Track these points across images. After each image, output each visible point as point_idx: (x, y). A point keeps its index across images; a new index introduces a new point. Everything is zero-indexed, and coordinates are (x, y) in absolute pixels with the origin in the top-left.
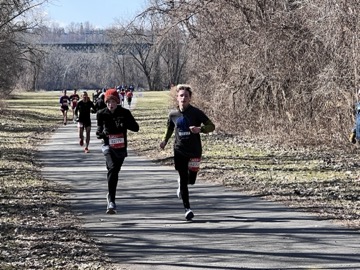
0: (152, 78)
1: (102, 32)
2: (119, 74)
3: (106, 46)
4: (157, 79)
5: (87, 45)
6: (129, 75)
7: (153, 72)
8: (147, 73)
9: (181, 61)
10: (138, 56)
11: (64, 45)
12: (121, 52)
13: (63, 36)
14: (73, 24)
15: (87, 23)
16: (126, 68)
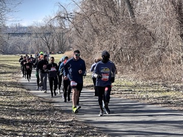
0: (51, 49)
1: (26, 28)
2: (36, 47)
3: (30, 34)
4: (53, 49)
5: (19, 34)
6: (40, 47)
7: (51, 46)
8: (48, 47)
10: (44, 39)
11: (9, 34)
12: (37, 37)
13: (8, 30)
14: (12, 24)
15: (19, 24)
16: (39, 44)
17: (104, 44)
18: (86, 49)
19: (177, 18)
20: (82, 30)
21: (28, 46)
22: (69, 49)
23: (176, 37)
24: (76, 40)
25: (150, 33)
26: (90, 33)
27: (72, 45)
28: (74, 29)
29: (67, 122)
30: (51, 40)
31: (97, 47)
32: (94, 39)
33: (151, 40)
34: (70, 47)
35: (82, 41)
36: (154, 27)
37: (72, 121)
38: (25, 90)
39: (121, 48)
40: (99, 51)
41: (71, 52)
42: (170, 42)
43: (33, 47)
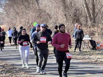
17: (22, 20)
18: (12, 23)
19: (63, 6)
23: (62, 16)
24: (6, 19)
25: (48, 14)
26: (14, 14)
28: (5, 13)
29: (1, 65)
31: (18, 23)
32: (16, 18)
33: (49, 18)
35: (10, 19)
36: (50, 11)
37: (4, 65)
39: (32, 23)
40: (19, 25)
41: (3, 25)
42: (59, 19)
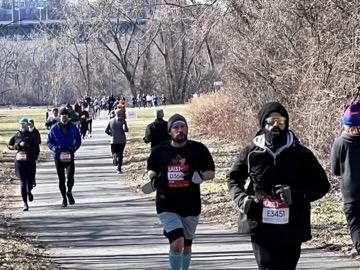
0: (137, 83)
4: (147, 87)
6: (96, 77)
7: (139, 72)
8: (129, 76)
9: (190, 53)
10: (112, 45)
12: (82, 38)
16: (94, 68)
20: (254, 11)
21: (49, 74)
22: (206, 85)
27: (219, 68)
30: (137, 49)
34: (212, 77)
38: (26, 247)
43: (68, 79)
